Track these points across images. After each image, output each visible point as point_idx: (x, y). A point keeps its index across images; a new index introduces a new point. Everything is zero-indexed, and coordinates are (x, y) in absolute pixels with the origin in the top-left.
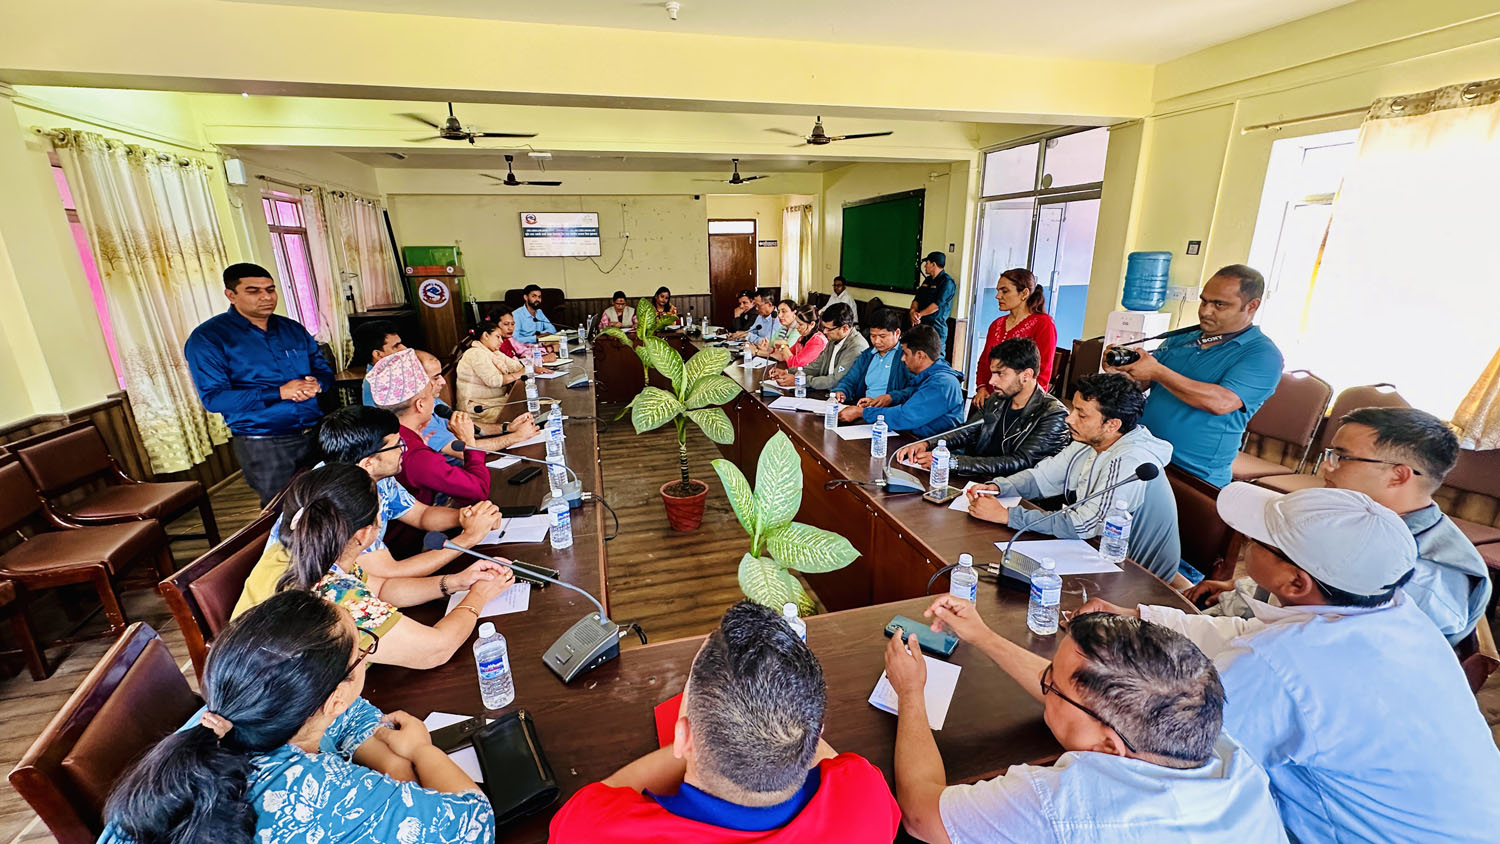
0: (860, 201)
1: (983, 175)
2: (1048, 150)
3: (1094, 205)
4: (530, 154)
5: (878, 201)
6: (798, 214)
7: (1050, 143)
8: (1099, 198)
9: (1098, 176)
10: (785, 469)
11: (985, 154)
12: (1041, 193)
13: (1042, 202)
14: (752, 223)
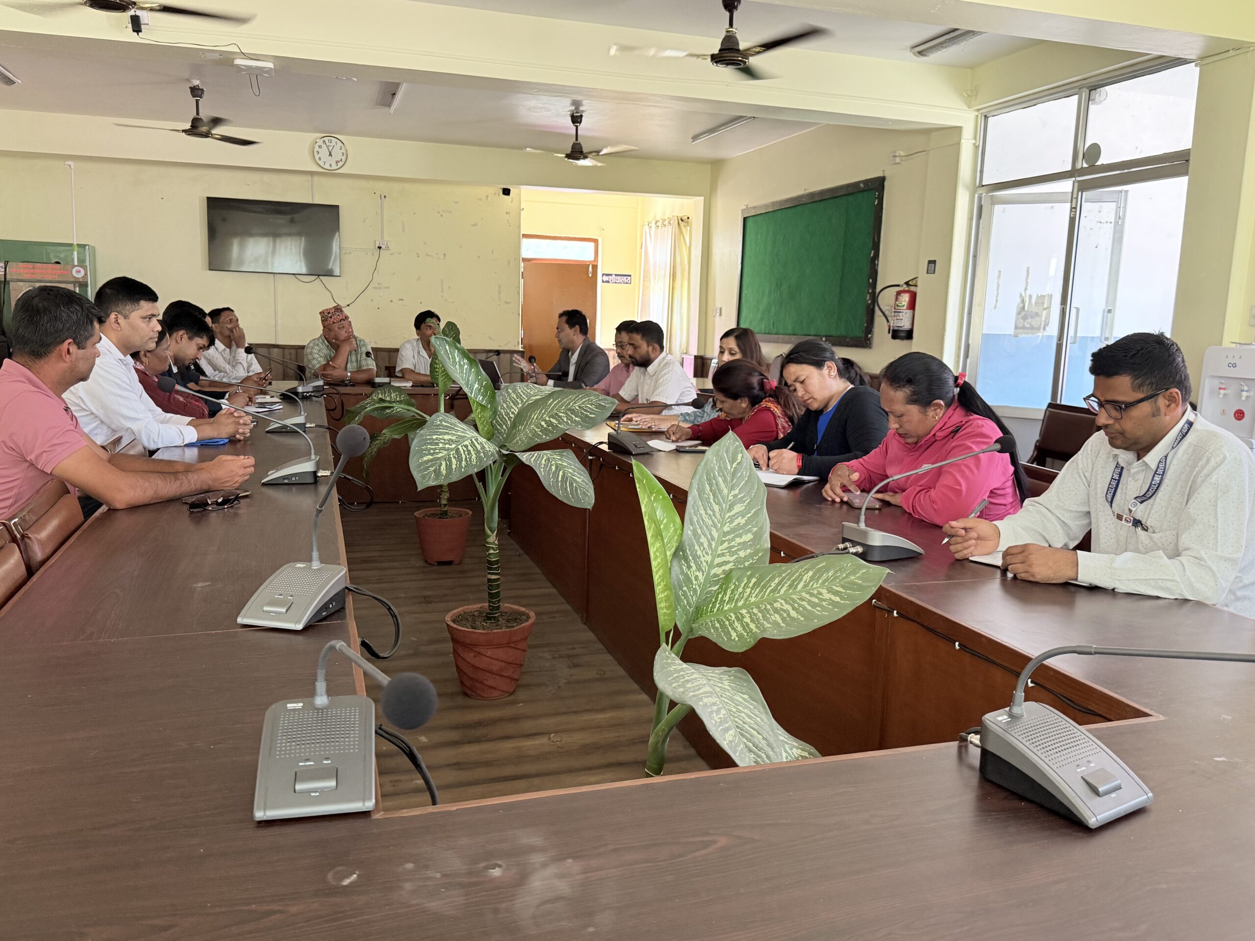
0: (773, 204)
1: (981, 151)
2: (1092, 107)
3: (1180, 184)
4: (238, 62)
5: (804, 200)
6: (669, 232)
7: (1096, 95)
8: (1185, 173)
9: (1184, 142)
10: (738, 508)
11: (986, 117)
12: (1083, 172)
13: (1083, 187)
14: (592, 244)
